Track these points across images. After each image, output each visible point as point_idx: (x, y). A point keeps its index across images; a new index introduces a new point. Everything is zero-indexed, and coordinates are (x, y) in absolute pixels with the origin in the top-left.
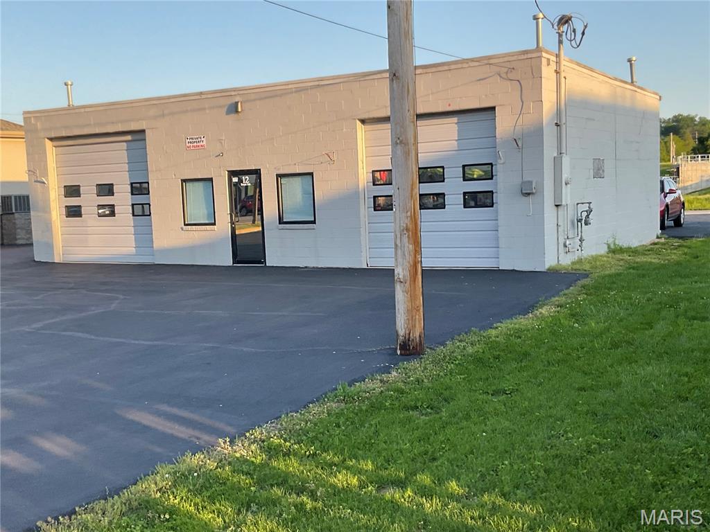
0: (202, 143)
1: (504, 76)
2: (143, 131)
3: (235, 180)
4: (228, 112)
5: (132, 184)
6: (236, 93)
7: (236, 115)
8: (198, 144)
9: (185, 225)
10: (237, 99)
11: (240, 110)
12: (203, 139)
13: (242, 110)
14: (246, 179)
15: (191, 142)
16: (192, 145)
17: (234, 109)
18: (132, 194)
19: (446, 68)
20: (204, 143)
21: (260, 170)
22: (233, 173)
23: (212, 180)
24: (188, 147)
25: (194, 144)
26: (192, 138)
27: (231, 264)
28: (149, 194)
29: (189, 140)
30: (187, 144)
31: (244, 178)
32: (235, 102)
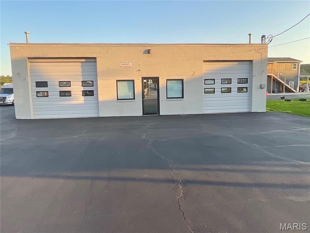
0: (129, 65)
1: (257, 51)
2: (95, 58)
3: (145, 81)
4: (144, 53)
5: (82, 81)
6: (148, 46)
7: (148, 55)
8: (127, 65)
9: (118, 99)
10: (149, 48)
11: (150, 53)
12: (130, 63)
14: (150, 81)
15: (123, 64)
16: (123, 66)
17: (148, 52)
18: (82, 86)
19: (237, 46)
20: (131, 65)
21: (159, 77)
22: (143, 78)
23: (133, 81)
24: (121, 66)
25: (125, 65)
26: (124, 63)
27: (142, 115)
28: (93, 86)
29: (122, 63)
30: (121, 65)
31: (149, 80)
32: (148, 49)
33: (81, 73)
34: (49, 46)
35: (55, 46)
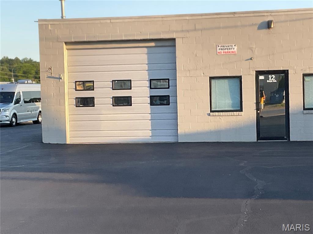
0: (233, 50)
2: (174, 40)
3: (261, 77)
5: (151, 80)
6: (268, 14)
7: (267, 30)
8: (229, 51)
9: (211, 111)
10: (270, 19)
11: (272, 26)
12: (234, 47)
13: (273, 27)
14: (272, 78)
15: (222, 49)
16: (222, 51)
17: (267, 26)
18: (151, 88)
20: (235, 50)
21: (288, 70)
22: (259, 73)
23: (240, 78)
24: (219, 53)
25: (225, 51)
26: (223, 46)
27: (256, 141)
28: (169, 88)
29: (220, 47)
30: (218, 51)
31: (270, 76)
32: (267, 21)
33: (146, 67)
34: (98, 22)
35: (109, 21)
